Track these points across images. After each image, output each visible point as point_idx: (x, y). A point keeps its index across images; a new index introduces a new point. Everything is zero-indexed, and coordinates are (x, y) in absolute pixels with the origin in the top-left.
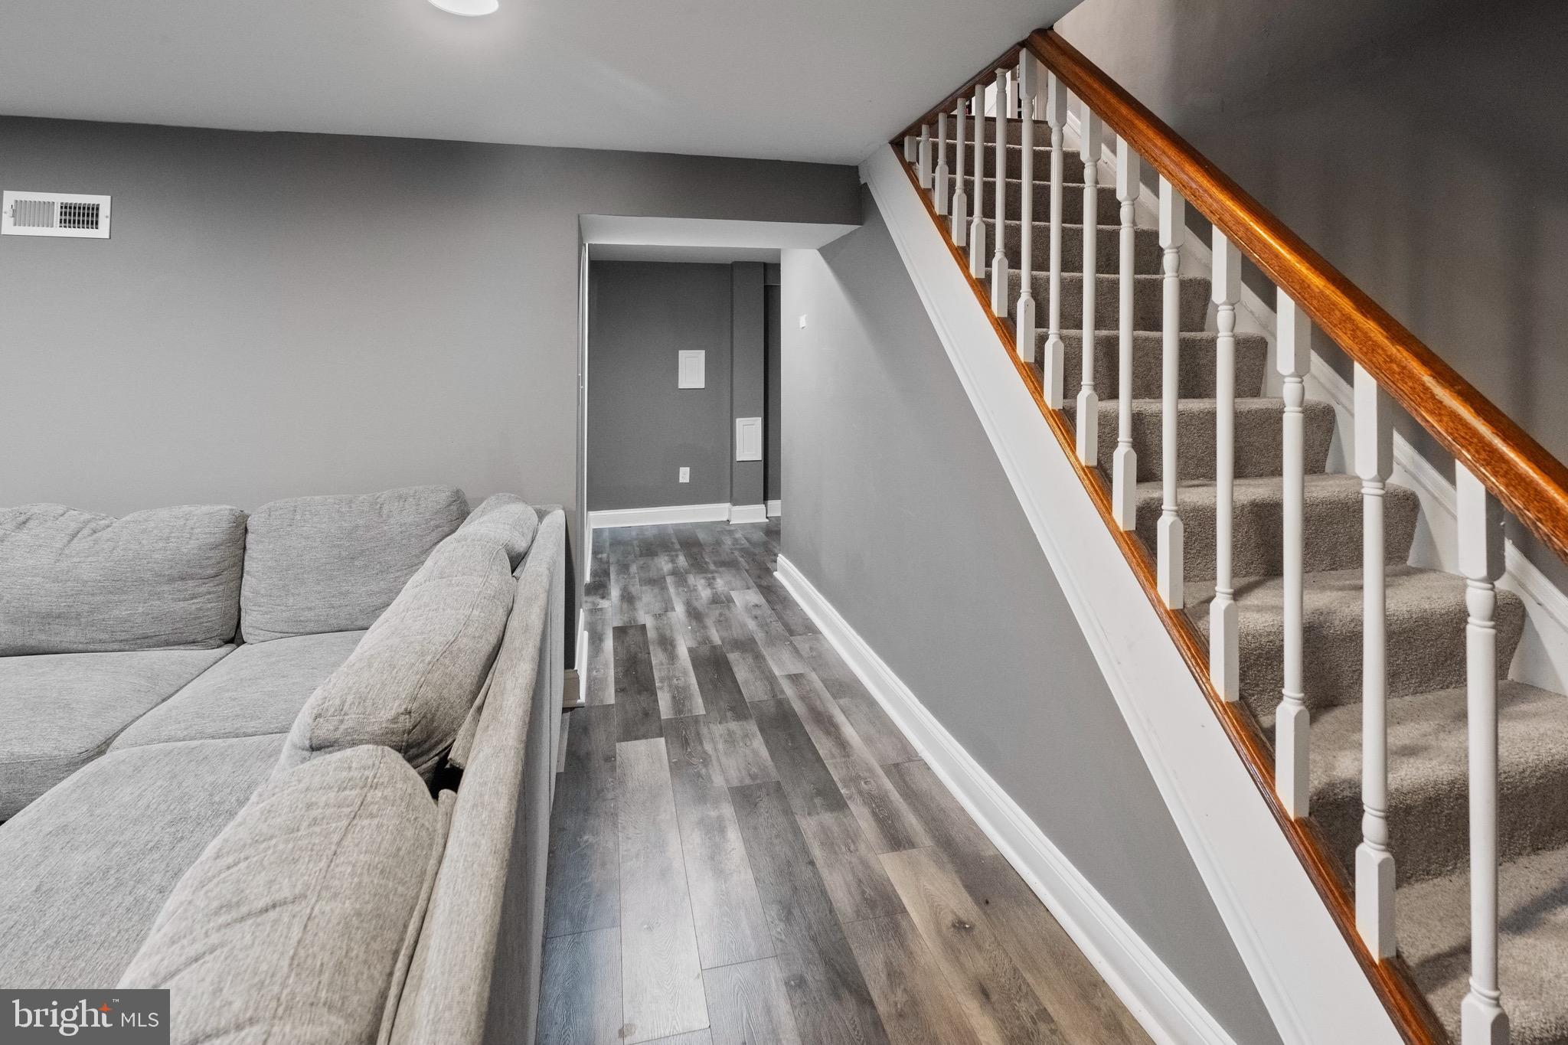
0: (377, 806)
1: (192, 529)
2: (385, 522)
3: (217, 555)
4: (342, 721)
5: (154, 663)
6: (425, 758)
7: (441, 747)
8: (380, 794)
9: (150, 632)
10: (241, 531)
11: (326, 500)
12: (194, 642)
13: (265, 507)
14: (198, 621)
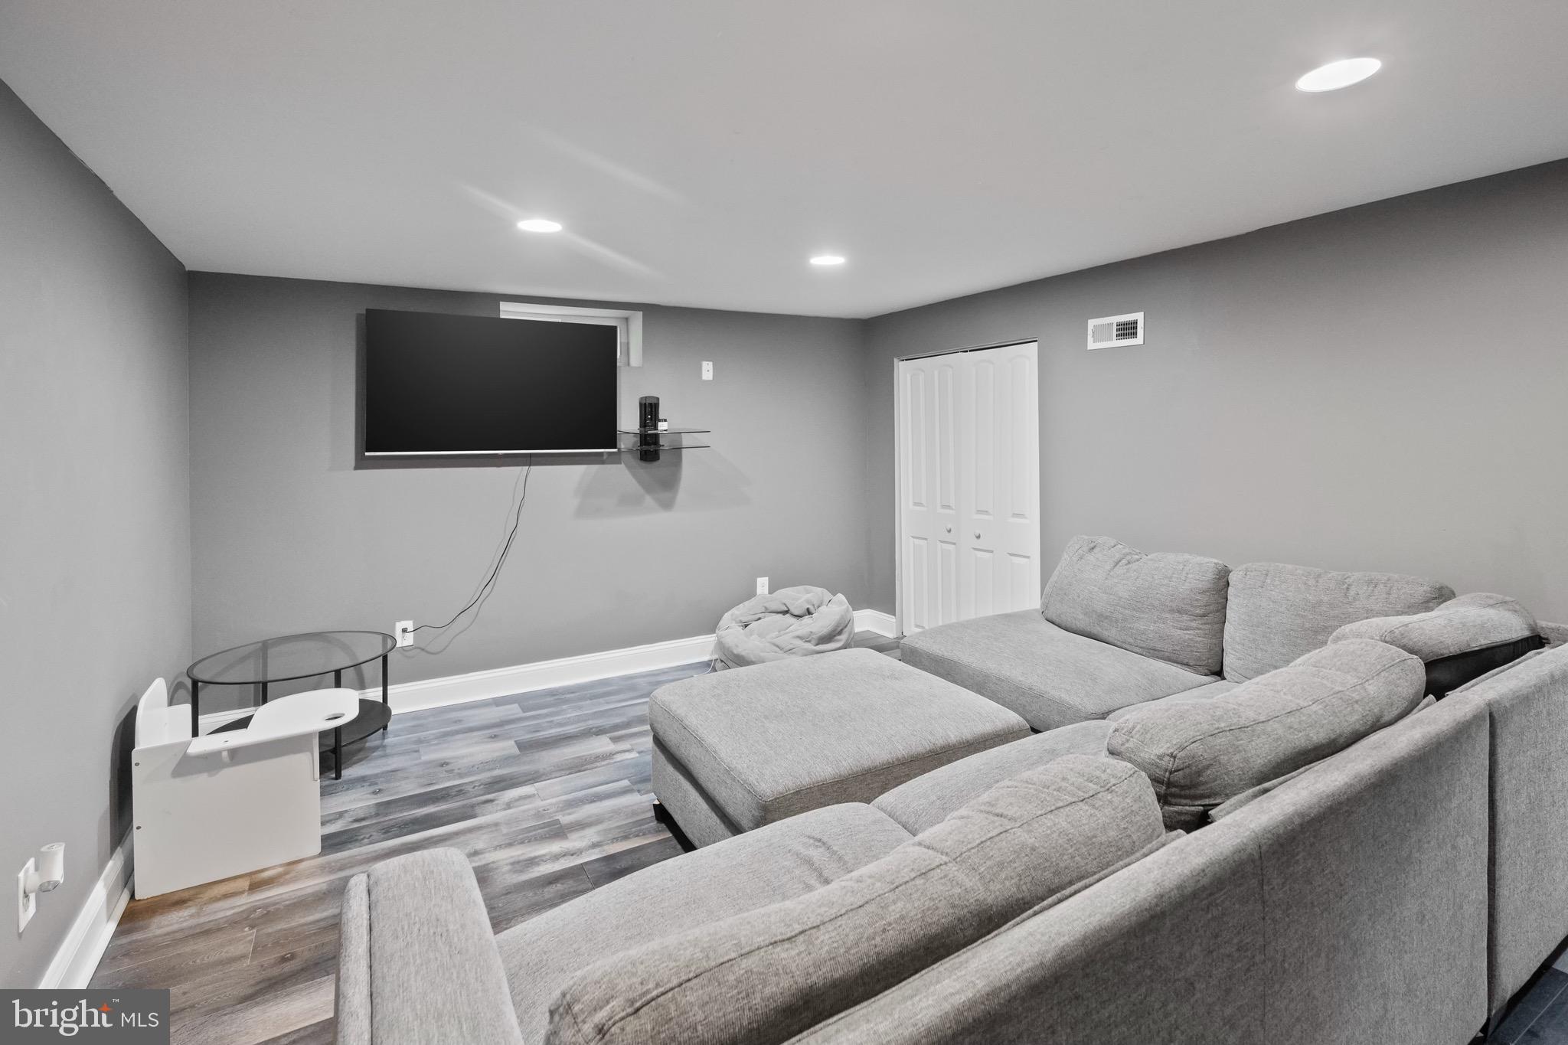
0: (1101, 803)
1: (1187, 574)
2: (1350, 603)
3: (1204, 599)
4: (1128, 741)
5: (1156, 670)
6: (1188, 801)
7: (1207, 801)
8: (1109, 798)
9: (1159, 646)
10: (1222, 583)
11: (1296, 570)
12: (1187, 665)
13: (1244, 566)
14: (1189, 649)
